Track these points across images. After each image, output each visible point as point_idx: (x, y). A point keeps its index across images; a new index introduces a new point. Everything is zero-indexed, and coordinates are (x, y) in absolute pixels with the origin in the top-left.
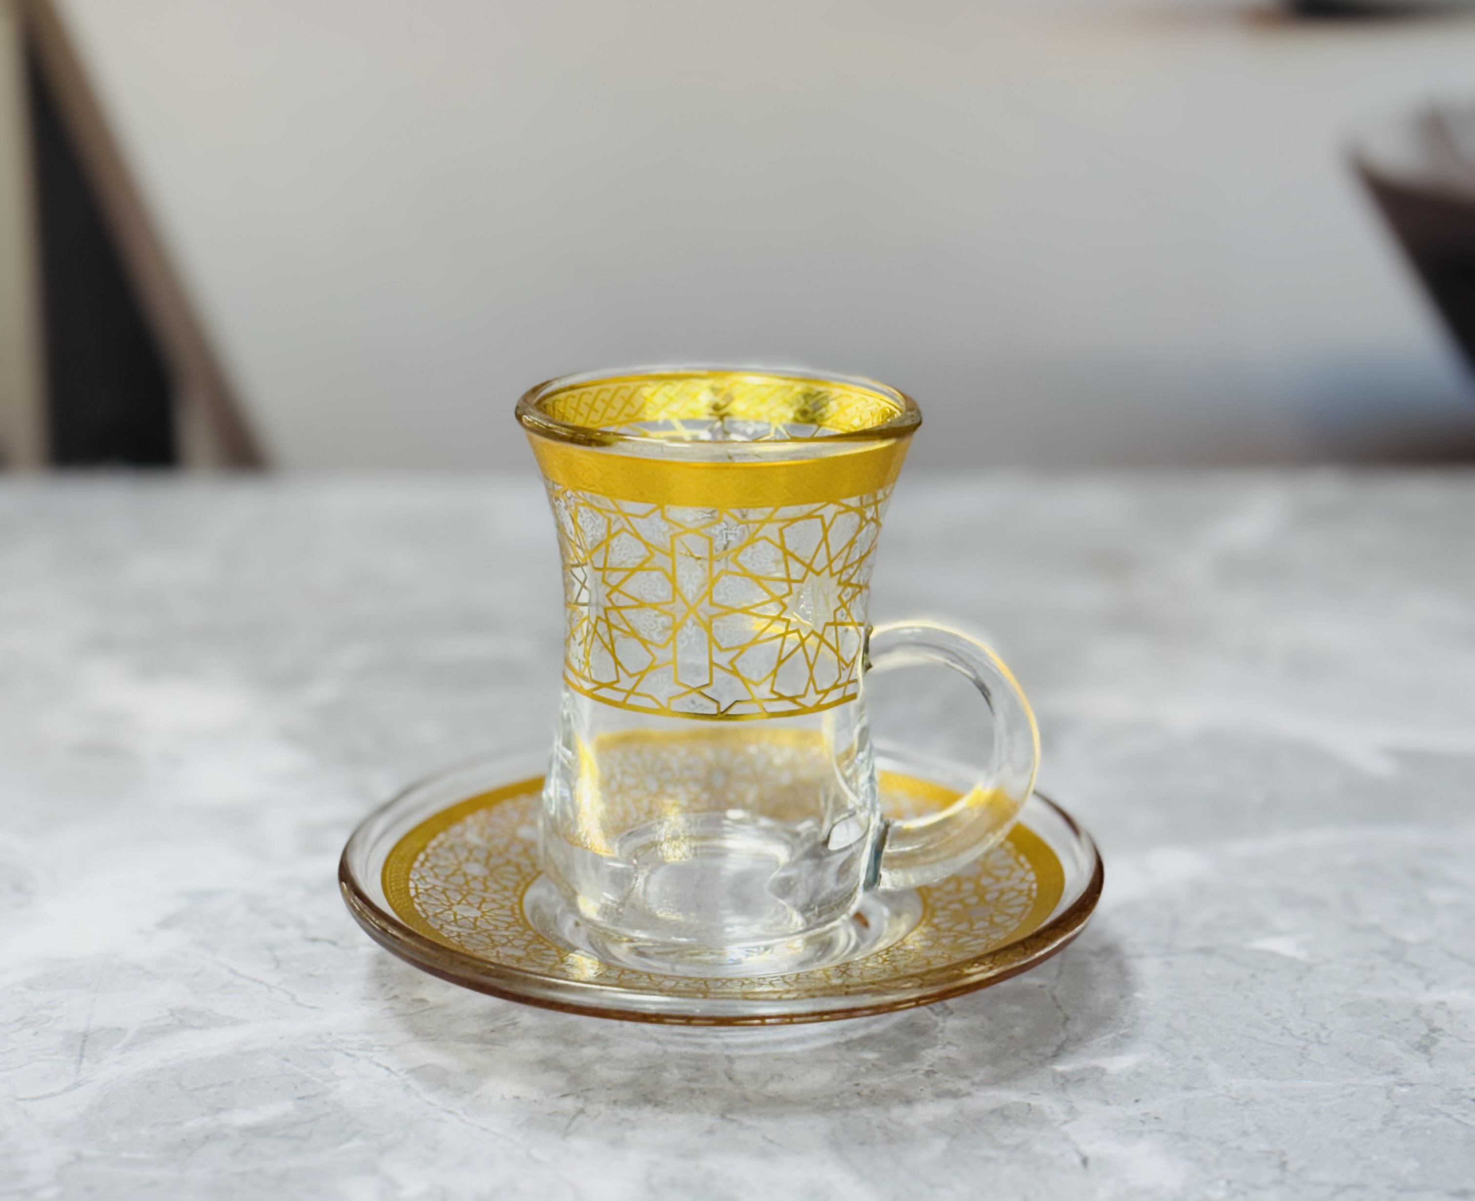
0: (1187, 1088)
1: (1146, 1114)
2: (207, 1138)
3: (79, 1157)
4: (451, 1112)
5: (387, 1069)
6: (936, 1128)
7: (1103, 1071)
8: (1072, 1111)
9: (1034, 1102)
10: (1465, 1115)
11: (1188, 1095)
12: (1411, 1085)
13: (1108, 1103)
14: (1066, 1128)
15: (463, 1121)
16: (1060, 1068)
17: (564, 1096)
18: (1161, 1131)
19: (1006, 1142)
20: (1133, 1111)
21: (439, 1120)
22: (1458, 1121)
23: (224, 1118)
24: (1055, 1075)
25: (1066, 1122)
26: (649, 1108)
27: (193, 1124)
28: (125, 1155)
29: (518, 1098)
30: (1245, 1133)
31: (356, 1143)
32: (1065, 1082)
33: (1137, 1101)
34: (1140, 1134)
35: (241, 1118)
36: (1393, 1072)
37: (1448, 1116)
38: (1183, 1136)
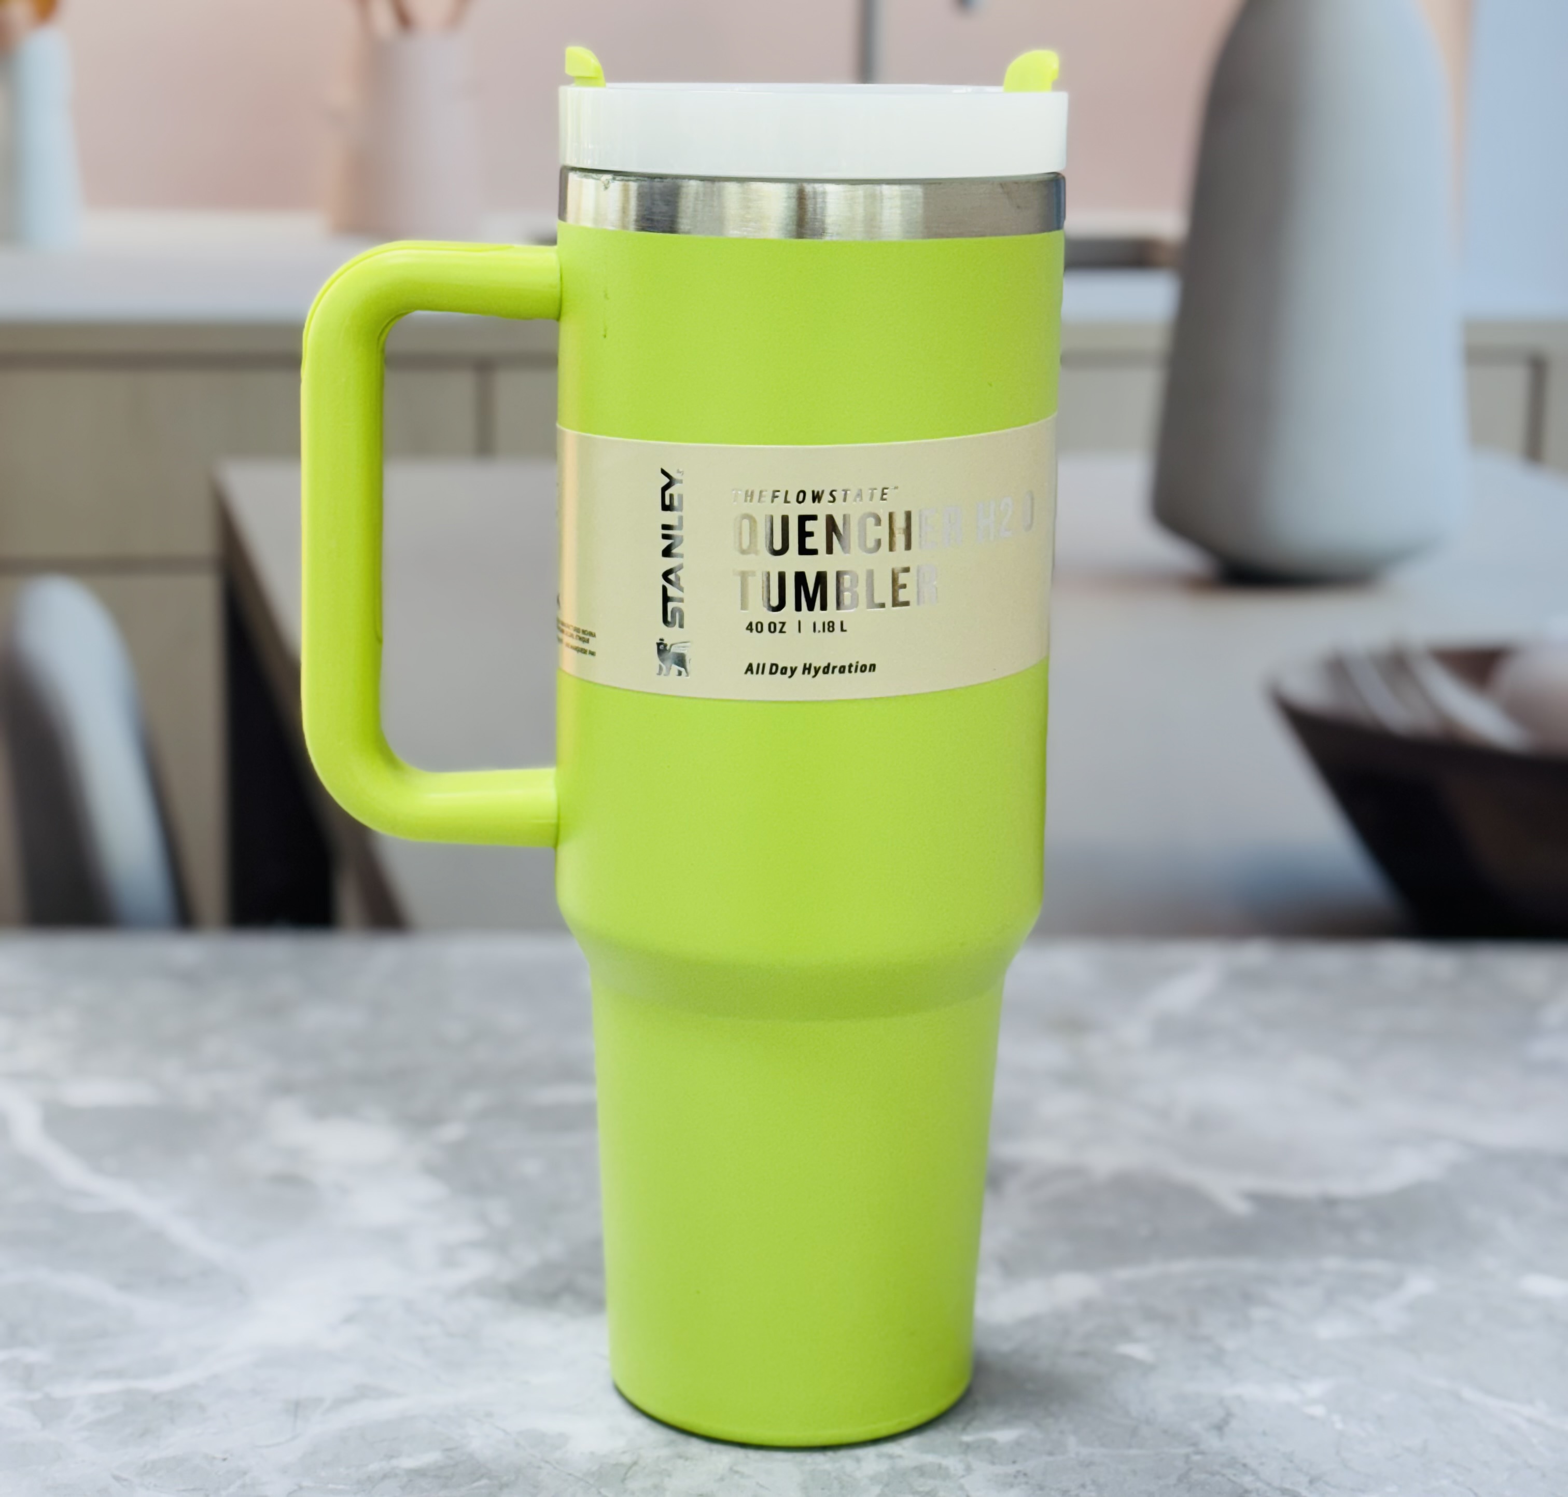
0: (1051, 1454)
1: (1018, 1472)
2: (385, 1476)
3: (301, 1488)
4: (547, 1462)
5: (504, 1431)
6: (874, 1479)
7: (994, 1442)
8: (969, 1469)
9: (945, 1462)
10: (1235, 1475)
11: (1050, 1459)
12: (1202, 1453)
13: (993, 1463)
14: (962, 1481)
15: (555, 1468)
16: (967, 1438)
17: (624, 1452)
18: (1027, 1483)
19: (921, 1489)
20: (1011, 1469)
21: (539, 1468)
22: (1229, 1480)
23: (394, 1462)
24: (961, 1444)
25: (963, 1476)
26: (680, 1462)
27: (374, 1467)
28: (331, 1486)
29: (592, 1453)
30: (1083, 1486)
31: (484, 1482)
32: (967, 1448)
33: (1014, 1462)
34: (1012, 1486)
35: (408, 1463)
36: (1195, 1444)
37: (1223, 1475)
38: (1041, 1488)
